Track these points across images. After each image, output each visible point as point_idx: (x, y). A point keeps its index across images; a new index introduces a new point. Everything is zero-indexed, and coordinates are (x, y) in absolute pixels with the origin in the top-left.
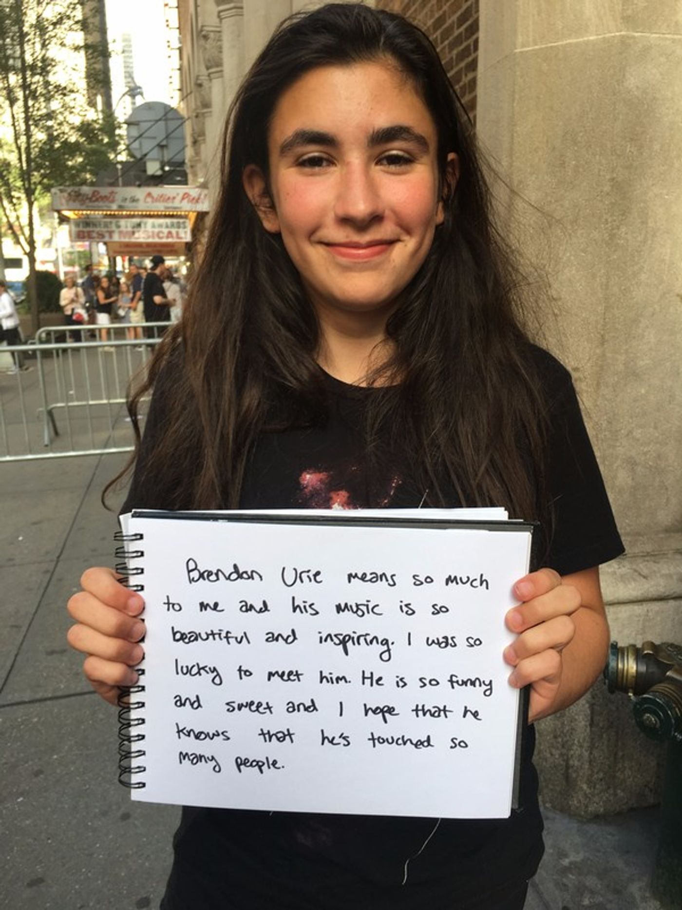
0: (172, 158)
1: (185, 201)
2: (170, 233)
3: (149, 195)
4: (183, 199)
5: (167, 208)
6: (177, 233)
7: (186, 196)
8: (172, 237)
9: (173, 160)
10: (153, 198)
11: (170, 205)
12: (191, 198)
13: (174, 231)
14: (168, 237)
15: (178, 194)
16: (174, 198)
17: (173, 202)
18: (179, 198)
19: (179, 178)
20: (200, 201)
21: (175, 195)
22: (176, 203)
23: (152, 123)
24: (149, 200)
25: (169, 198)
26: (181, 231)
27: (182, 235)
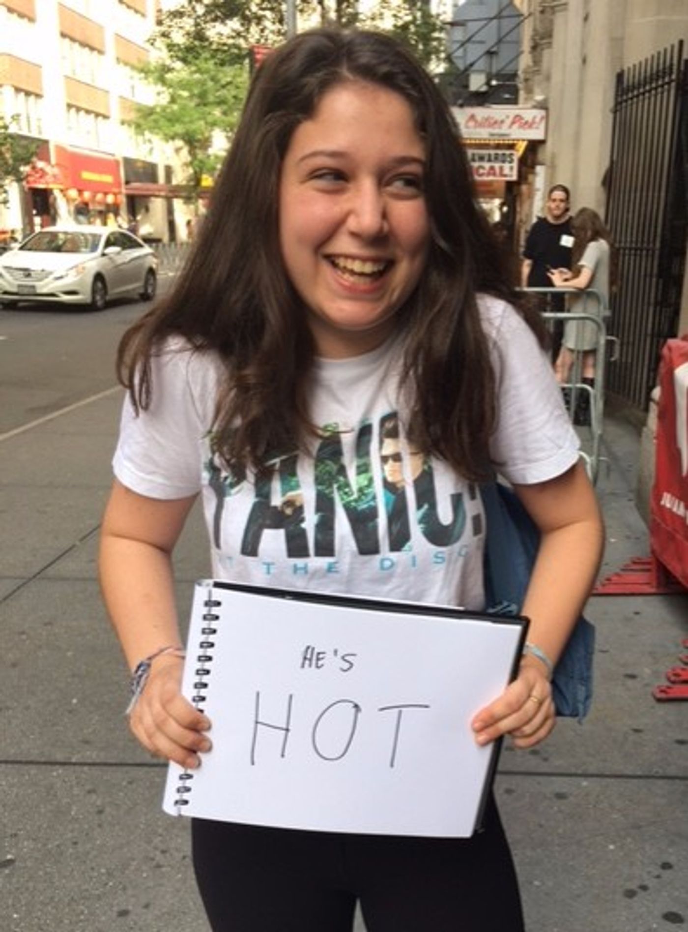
0: (503, 69)
1: (515, 126)
2: (492, 168)
3: (472, 117)
4: (513, 123)
5: (492, 135)
6: (501, 169)
7: (518, 118)
8: (494, 174)
9: (503, 72)
10: (476, 121)
11: (496, 131)
12: (523, 121)
13: (497, 165)
14: (489, 174)
15: (508, 117)
16: (502, 122)
17: (500, 128)
18: (508, 122)
19: (507, 96)
20: (535, 126)
21: (503, 117)
22: (504, 130)
23: (485, 22)
24: (471, 124)
25: (496, 122)
26: (507, 166)
27: (506, 171)
